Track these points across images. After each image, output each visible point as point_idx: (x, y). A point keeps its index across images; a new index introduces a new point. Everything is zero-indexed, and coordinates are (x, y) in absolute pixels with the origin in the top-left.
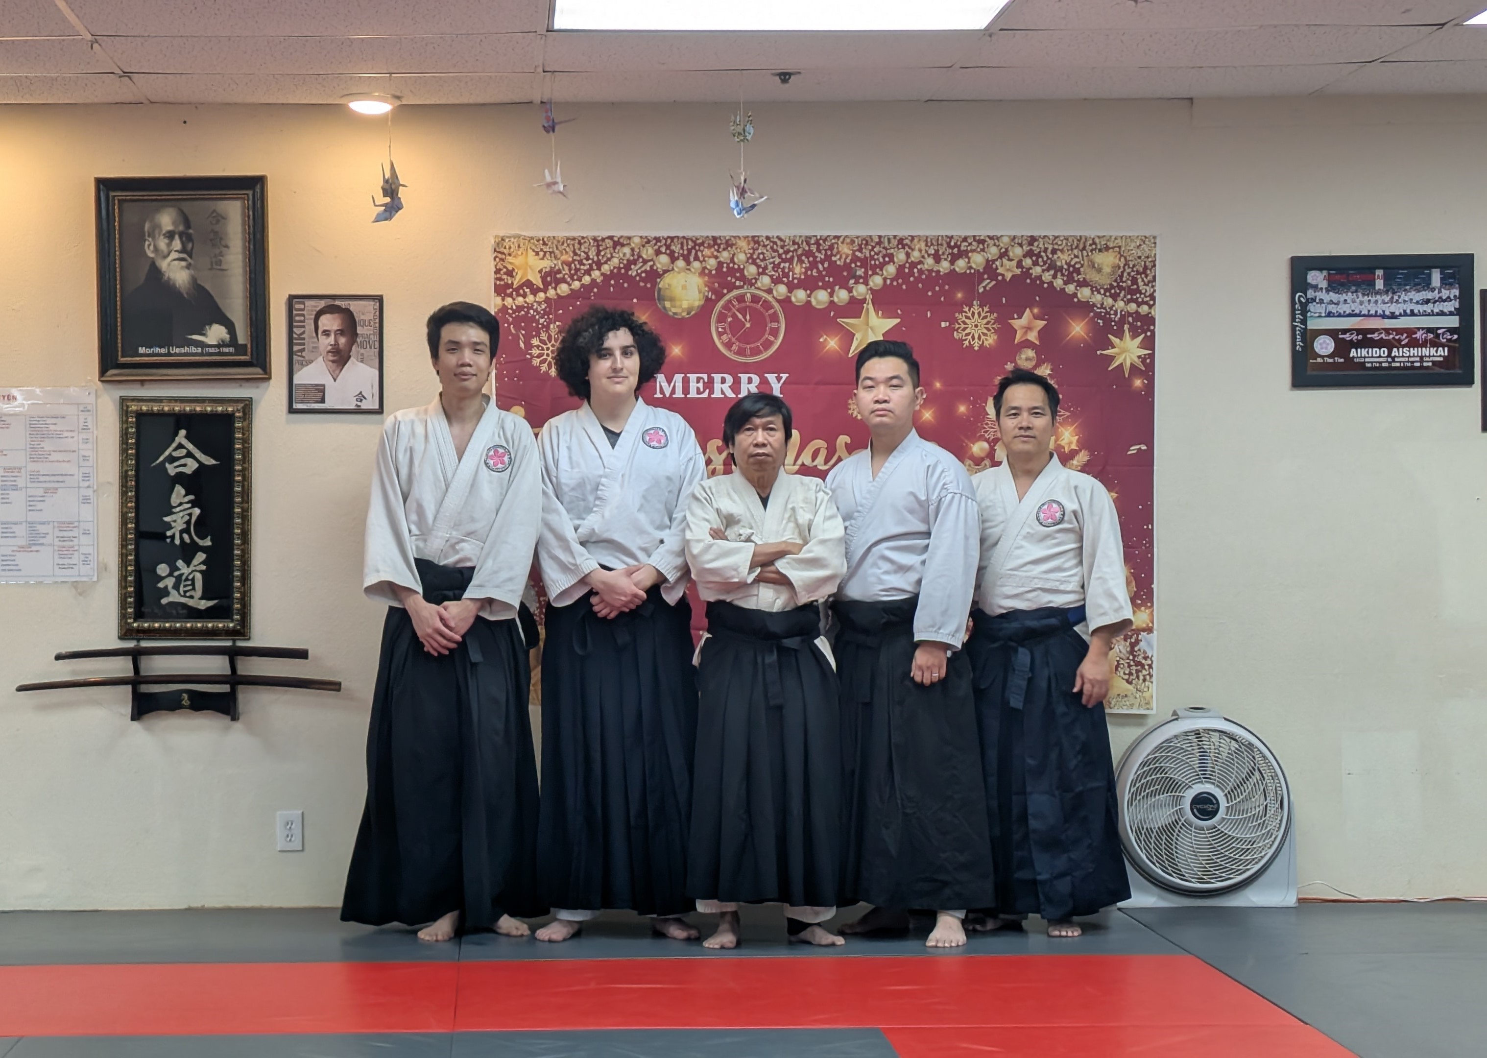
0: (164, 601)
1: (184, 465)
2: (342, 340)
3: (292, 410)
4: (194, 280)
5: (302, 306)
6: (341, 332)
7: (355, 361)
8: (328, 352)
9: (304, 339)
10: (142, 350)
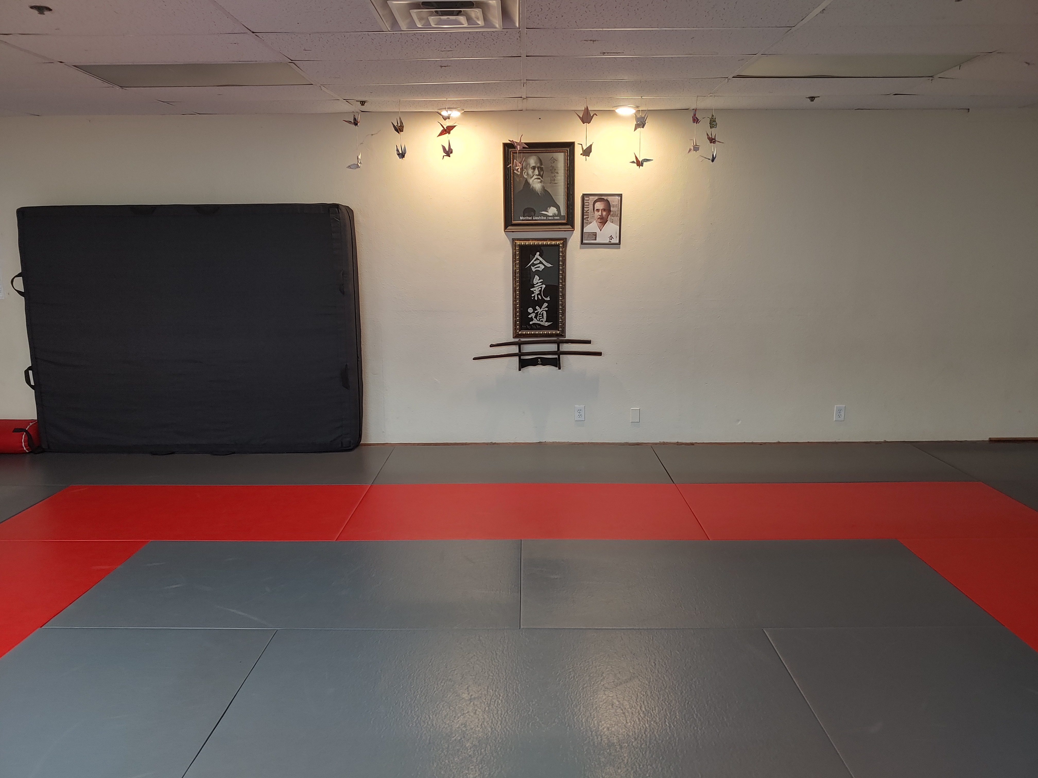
0: (531, 323)
1: (539, 267)
2: (604, 213)
3: (582, 243)
4: (543, 187)
5: (588, 199)
6: (604, 210)
7: (610, 222)
8: (598, 218)
9: (588, 213)
10: (521, 218)
